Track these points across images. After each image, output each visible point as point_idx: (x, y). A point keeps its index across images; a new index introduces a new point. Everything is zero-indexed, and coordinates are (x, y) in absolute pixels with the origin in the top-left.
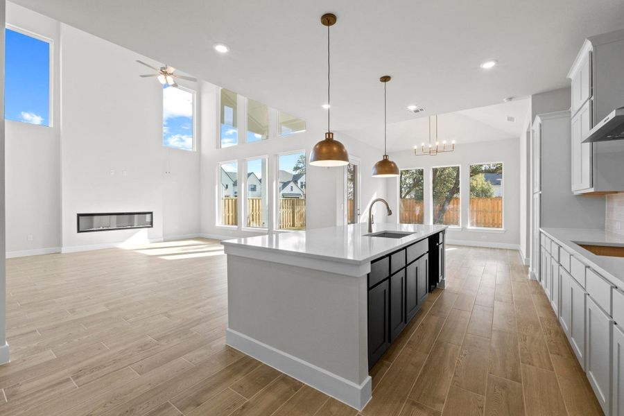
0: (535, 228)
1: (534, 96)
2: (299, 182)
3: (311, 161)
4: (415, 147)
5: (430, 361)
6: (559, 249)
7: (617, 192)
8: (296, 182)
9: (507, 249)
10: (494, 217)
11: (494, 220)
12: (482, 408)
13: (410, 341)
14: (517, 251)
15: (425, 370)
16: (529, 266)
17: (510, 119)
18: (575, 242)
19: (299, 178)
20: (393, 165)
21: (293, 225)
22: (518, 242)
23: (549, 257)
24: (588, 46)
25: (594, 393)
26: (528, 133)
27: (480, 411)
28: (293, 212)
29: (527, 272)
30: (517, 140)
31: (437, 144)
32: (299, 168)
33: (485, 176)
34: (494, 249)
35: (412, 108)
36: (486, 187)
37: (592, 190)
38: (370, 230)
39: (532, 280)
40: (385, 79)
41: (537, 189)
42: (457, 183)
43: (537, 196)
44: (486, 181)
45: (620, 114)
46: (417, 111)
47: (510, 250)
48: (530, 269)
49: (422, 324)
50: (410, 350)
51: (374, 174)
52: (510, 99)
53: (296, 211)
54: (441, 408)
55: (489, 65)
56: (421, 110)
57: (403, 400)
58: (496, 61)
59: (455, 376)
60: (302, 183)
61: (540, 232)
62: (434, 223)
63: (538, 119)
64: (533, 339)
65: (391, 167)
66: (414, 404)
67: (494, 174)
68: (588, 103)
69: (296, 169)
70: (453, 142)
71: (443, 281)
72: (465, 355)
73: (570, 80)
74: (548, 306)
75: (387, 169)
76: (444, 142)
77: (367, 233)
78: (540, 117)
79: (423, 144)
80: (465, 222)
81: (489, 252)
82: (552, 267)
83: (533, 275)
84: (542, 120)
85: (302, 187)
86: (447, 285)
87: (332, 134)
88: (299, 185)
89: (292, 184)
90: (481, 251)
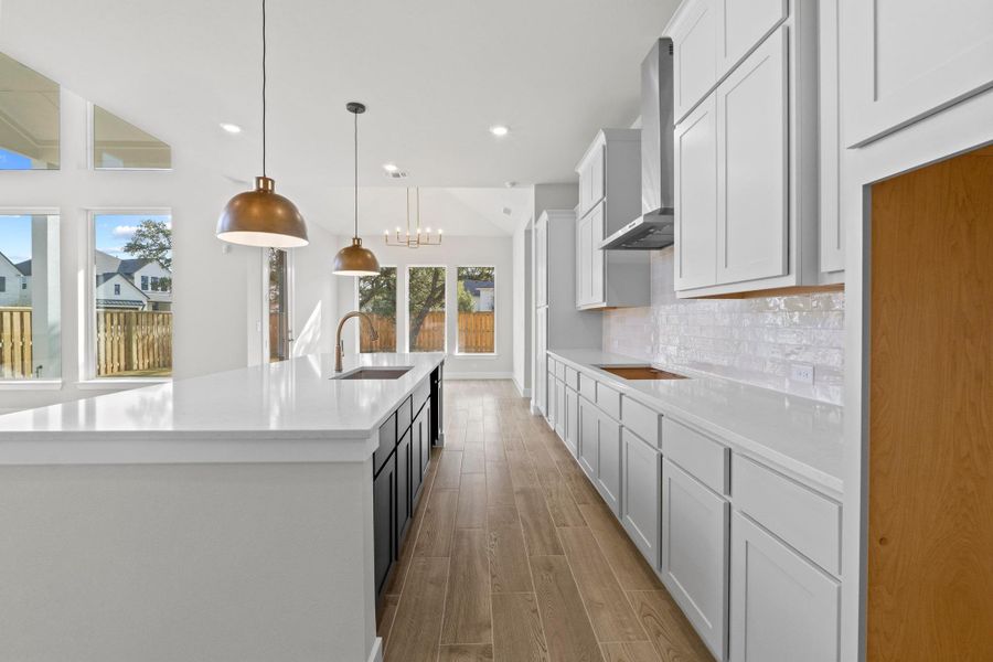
0: (539, 350)
1: (538, 186)
2: (137, 276)
3: (223, 231)
4: (387, 232)
5: (454, 566)
6: (579, 375)
7: (615, 308)
8: (128, 276)
9: (500, 380)
10: (476, 338)
11: (477, 342)
12: (535, 611)
13: (418, 544)
14: (510, 380)
15: (452, 587)
16: (530, 399)
17: (507, 211)
18: (595, 366)
19: (137, 270)
20: (369, 255)
21: (128, 367)
22: (511, 369)
23: (561, 386)
24: (601, 139)
25: (629, 539)
26: (528, 233)
27: (534, 615)
28: (128, 341)
29: (529, 407)
30: (510, 239)
31: (419, 231)
32: (142, 247)
33: (464, 284)
34: (487, 380)
35: (391, 168)
36: (465, 299)
37: (605, 305)
38: (339, 369)
39: (535, 416)
40: (357, 108)
41: (542, 302)
42: (443, 292)
43: (542, 312)
44: (466, 290)
45: (647, 221)
46: (396, 175)
47: (504, 380)
48: (532, 402)
49: (428, 511)
50: (423, 559)
51: (337, 269)
52: (513, 184)
53: (134, 337)
54: (490, 638)
55: (500, 131)
56: (404, 175)
57: (434, 651)
58: (509, 128)
59: (493, 577)
60: (144, 279)
61: (547, 355)
62: (410, 351)
63: (545, 216)
64: (557, 492)
65: (367, 259)
66: (452, 650)
67: (478, 280)
68: (601, 204)
69: (131, 248)
70: (440, 231)
71: (442, 435)
72: (496, 540)
73: (578, 175)
74: (560, 446)
75: (360, 262)
76: (428, 230)
77: (334, 374)
78: (548, 213)
79: (398, 229)
80: (452, 347)
81: (482, 386)
82: (566, 397)
83: (537, 409)
84: (550, 218)
85: (145, 286)
86: (446, 441)
87: (273, 182)
88: (138, 282)
89: (117, 279)
90: (473, 385)
